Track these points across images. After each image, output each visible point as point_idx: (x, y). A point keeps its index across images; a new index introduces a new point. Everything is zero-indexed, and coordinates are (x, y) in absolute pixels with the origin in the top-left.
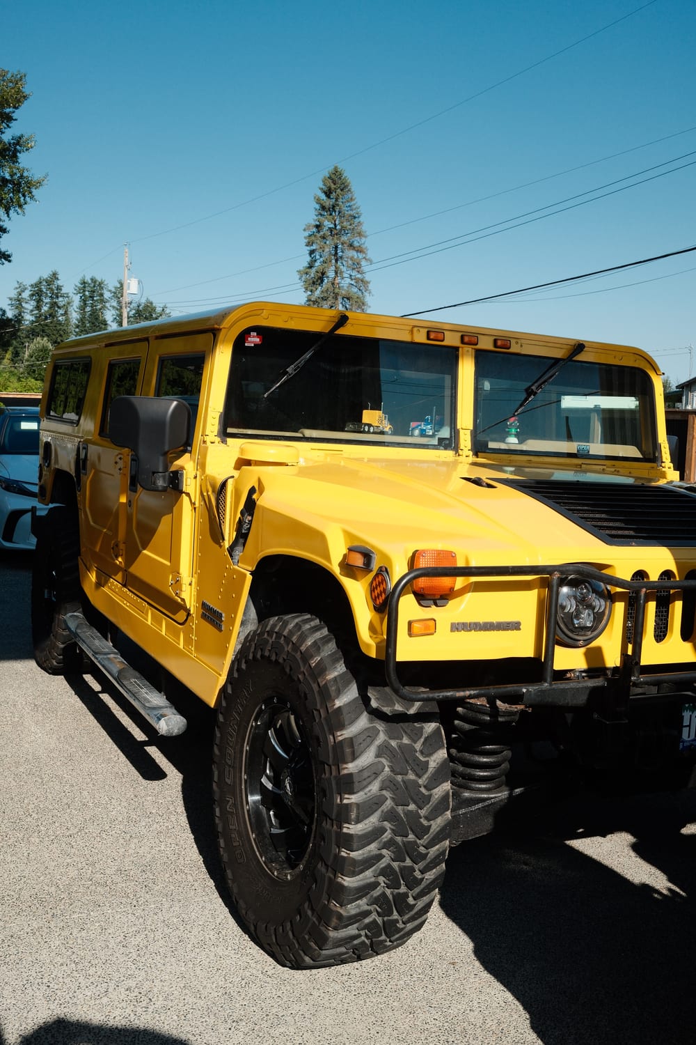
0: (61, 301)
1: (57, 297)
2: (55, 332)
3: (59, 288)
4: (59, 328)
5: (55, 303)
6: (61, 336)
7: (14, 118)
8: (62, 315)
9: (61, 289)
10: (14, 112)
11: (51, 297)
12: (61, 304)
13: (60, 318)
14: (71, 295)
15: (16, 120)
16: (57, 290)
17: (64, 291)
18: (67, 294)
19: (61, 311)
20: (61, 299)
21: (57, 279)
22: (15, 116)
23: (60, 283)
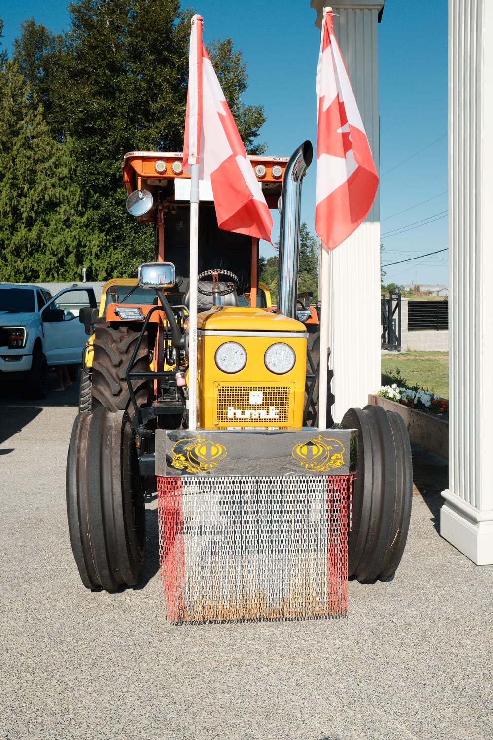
0: (309, 243)
1: (306, 240)
2: (305, 264)
3: (307, 234)
4: (307, 260)
5: (305, 244)
6: (309, 266)
7: (258, 134)
8: (309, 252)
9: (308, 235)
10: (258, 130)
11: (302, 240)
12: (309, 244)
13: (308, 254)
14: (315, 238)
15: (259, 135)
16: (306, 235)
17: (310, 235)
18: (313, 237)
19: (309, 249)
20: (308, 241)
21: (306, 228)
22: (258, 133)
23: (307, 230)
